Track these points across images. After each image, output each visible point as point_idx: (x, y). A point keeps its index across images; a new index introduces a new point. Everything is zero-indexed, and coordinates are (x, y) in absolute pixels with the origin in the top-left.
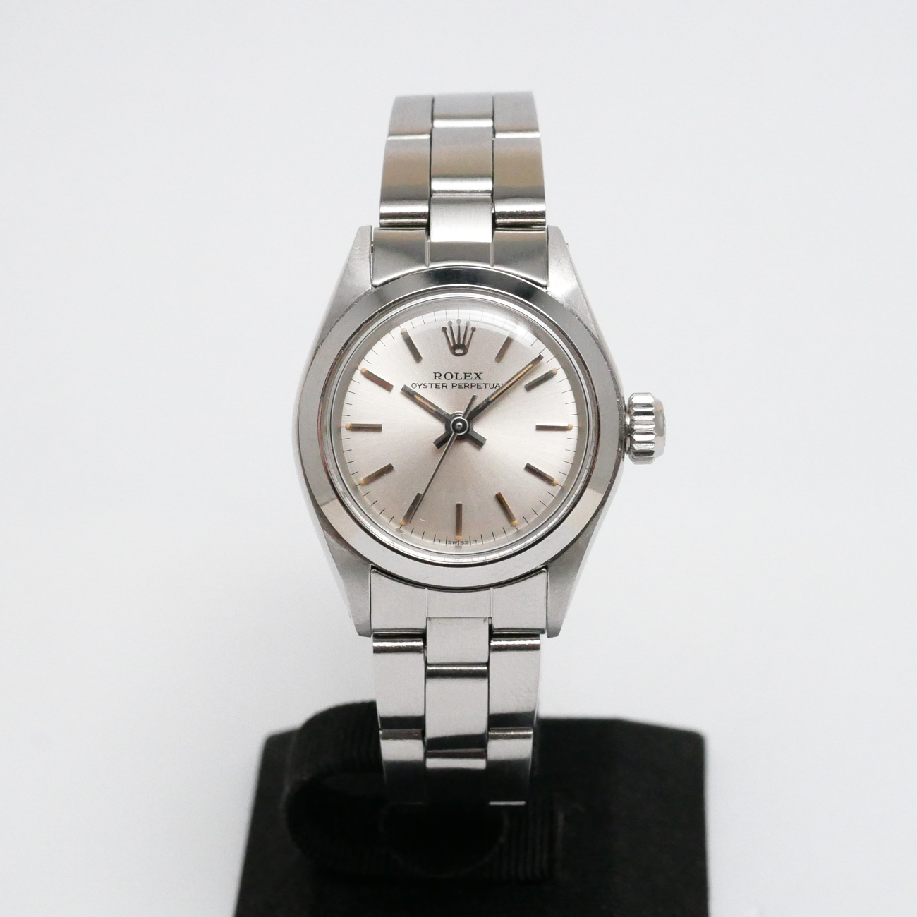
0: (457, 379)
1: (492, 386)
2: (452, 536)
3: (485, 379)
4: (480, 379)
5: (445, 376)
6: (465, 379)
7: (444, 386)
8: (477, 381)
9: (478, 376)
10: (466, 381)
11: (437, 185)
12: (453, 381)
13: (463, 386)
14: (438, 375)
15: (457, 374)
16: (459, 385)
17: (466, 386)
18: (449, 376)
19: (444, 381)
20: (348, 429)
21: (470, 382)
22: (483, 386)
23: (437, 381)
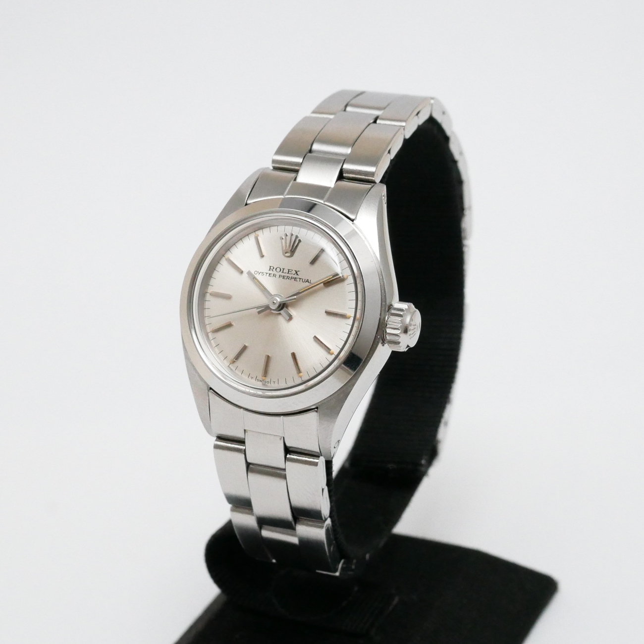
0: (283, 272)
1: (304, 281)
2: (260, 377)
3: (301, 275)
4: (297, 274)
5: (276, 269)
6: (288, 273)
7: (274, 275)
8: (295, 276)
9: (296, 273)
10: (288, 275)
11: (316, 147)
12: (281, 273)
13: (286, 277)
14: (272, 268)
15: (284, 269)
16: (284, 277)
17: (288, 278)
18: (278, 270)
19: (275, 272)
20: (210, 294)
21: (290, 276)
22: (298, 280)
23: (271, 272)
